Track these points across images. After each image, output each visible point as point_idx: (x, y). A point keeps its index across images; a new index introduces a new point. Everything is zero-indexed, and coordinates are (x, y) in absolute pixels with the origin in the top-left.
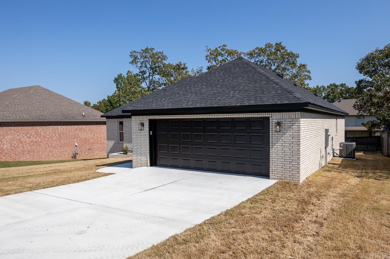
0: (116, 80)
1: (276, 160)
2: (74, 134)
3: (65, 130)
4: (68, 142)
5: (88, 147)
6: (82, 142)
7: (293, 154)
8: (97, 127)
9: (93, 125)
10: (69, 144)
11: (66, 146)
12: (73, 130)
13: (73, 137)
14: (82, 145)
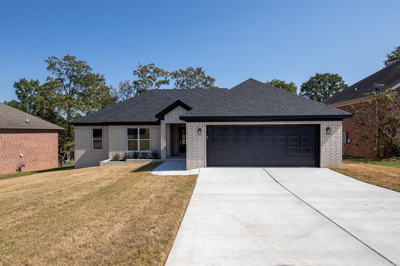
0: (17, 85)
1: (325, 154)
2: (19, 143)
3: (9, 138)
4: (13, 153)
5: (33, 158)
6: (27, 152)
7: (337, 149)
8: (42, 135)
9: (38, 133)
10: (14, 155)
11: (10, 157)
12: (18, 139)
13: (18, 147)
14: (27, 156)
